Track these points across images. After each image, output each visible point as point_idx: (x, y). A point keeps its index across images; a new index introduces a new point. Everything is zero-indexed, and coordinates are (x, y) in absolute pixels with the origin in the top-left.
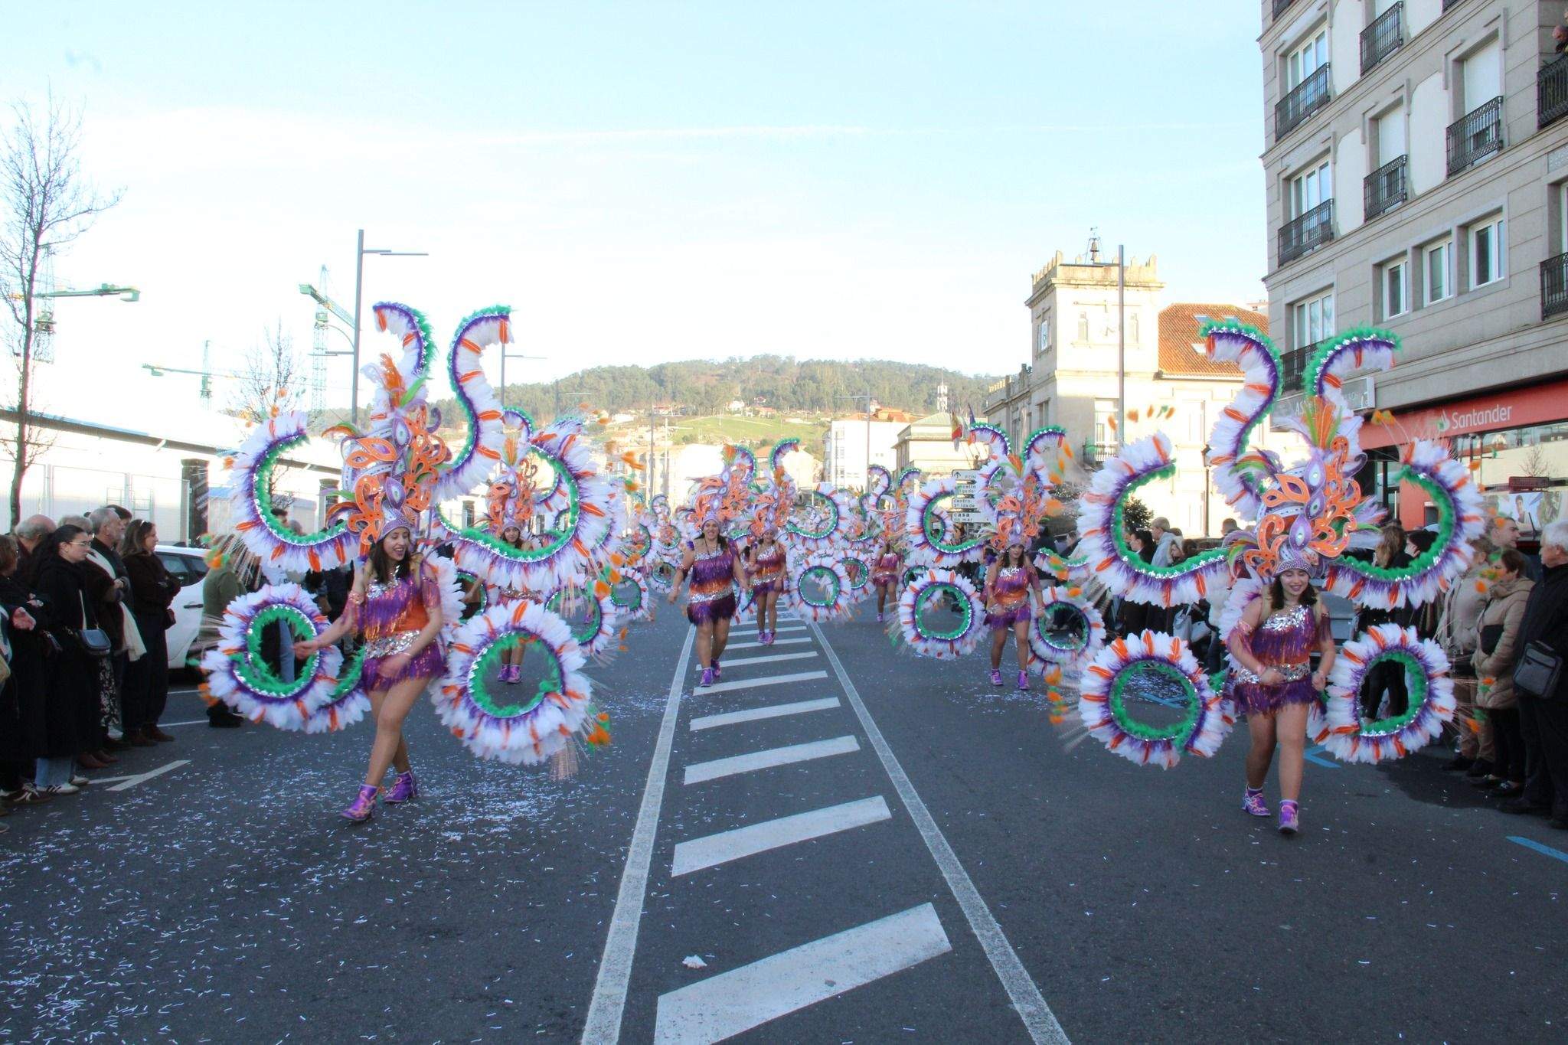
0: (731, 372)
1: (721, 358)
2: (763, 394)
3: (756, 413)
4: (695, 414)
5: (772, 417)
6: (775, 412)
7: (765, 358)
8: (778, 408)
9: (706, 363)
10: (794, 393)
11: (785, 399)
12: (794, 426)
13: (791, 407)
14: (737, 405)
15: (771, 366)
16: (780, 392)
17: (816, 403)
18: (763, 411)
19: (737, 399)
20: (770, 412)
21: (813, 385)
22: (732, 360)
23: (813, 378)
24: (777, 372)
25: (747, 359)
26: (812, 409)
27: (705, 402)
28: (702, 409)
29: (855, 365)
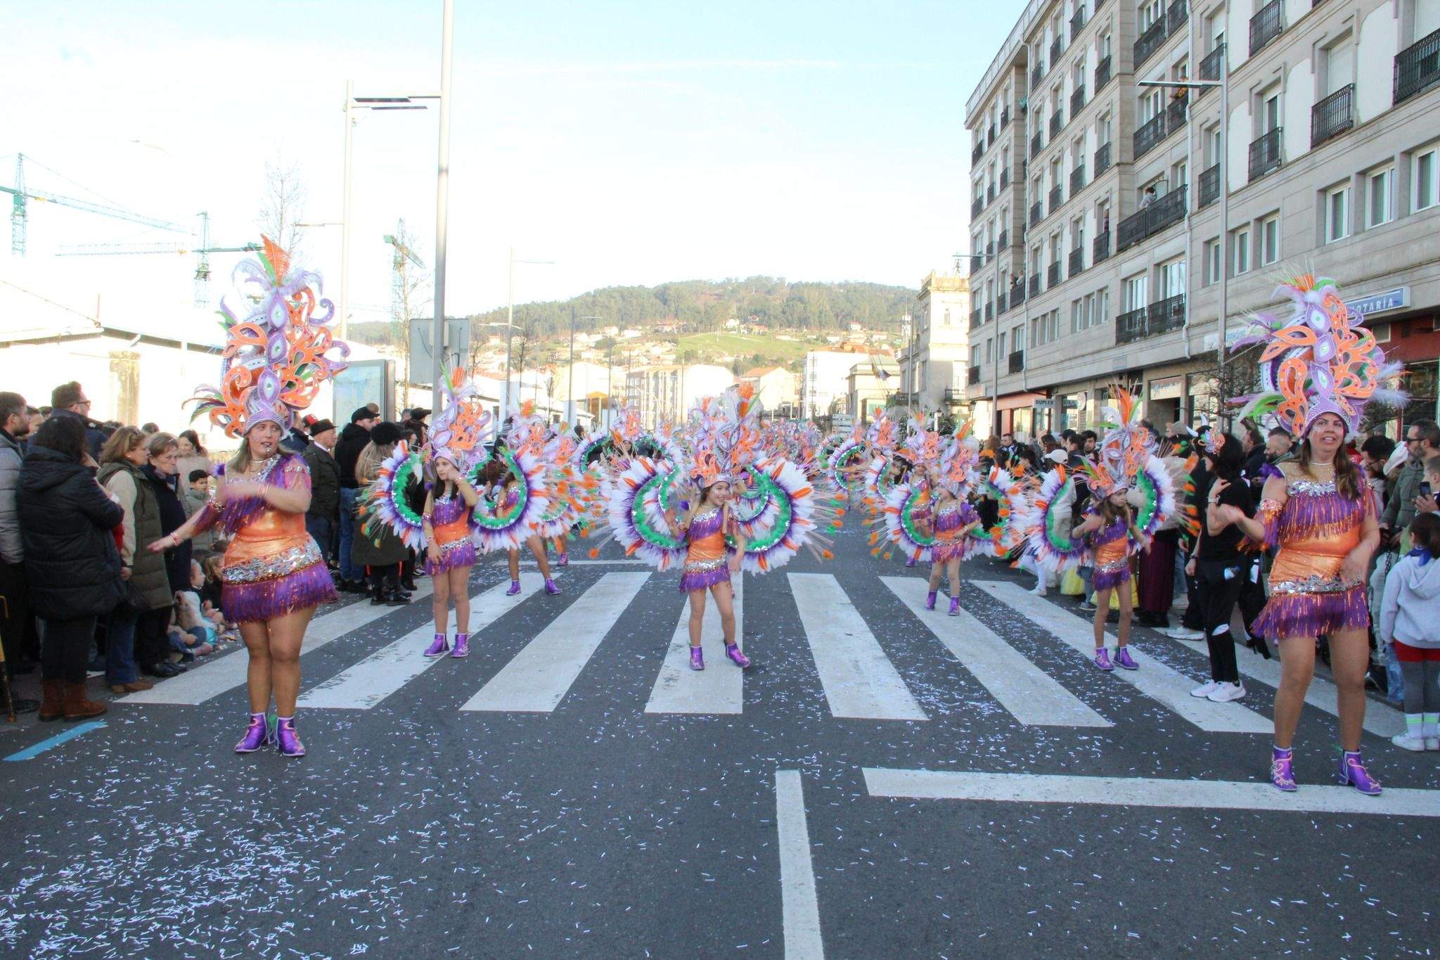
0: (726, 293)
1: (718, 278)
2: (756, 313)
3: (750, 331)
4: (696, 330)
5: (764, 334)
6: (766, 330)
7: (759, 279)
8: (769, 326)
9: (705, 283)
10: (784, 313)
11: (775, 317)
12: (784, 342)
13: (781, 325)
14: (732, 323)
15: (764, 287)
16: (771, 312)
17: (803, 322)
18: (756, 329)
19: (733, 317)
20: (763, 329)
21: (801, 306)
22: (729, 280)
23: (801, 300)
24: (769, 292)
25: (742, 280)
26: (799, 326)
27: (705, 320)
28: (701, 327)
29: (840, 286)
